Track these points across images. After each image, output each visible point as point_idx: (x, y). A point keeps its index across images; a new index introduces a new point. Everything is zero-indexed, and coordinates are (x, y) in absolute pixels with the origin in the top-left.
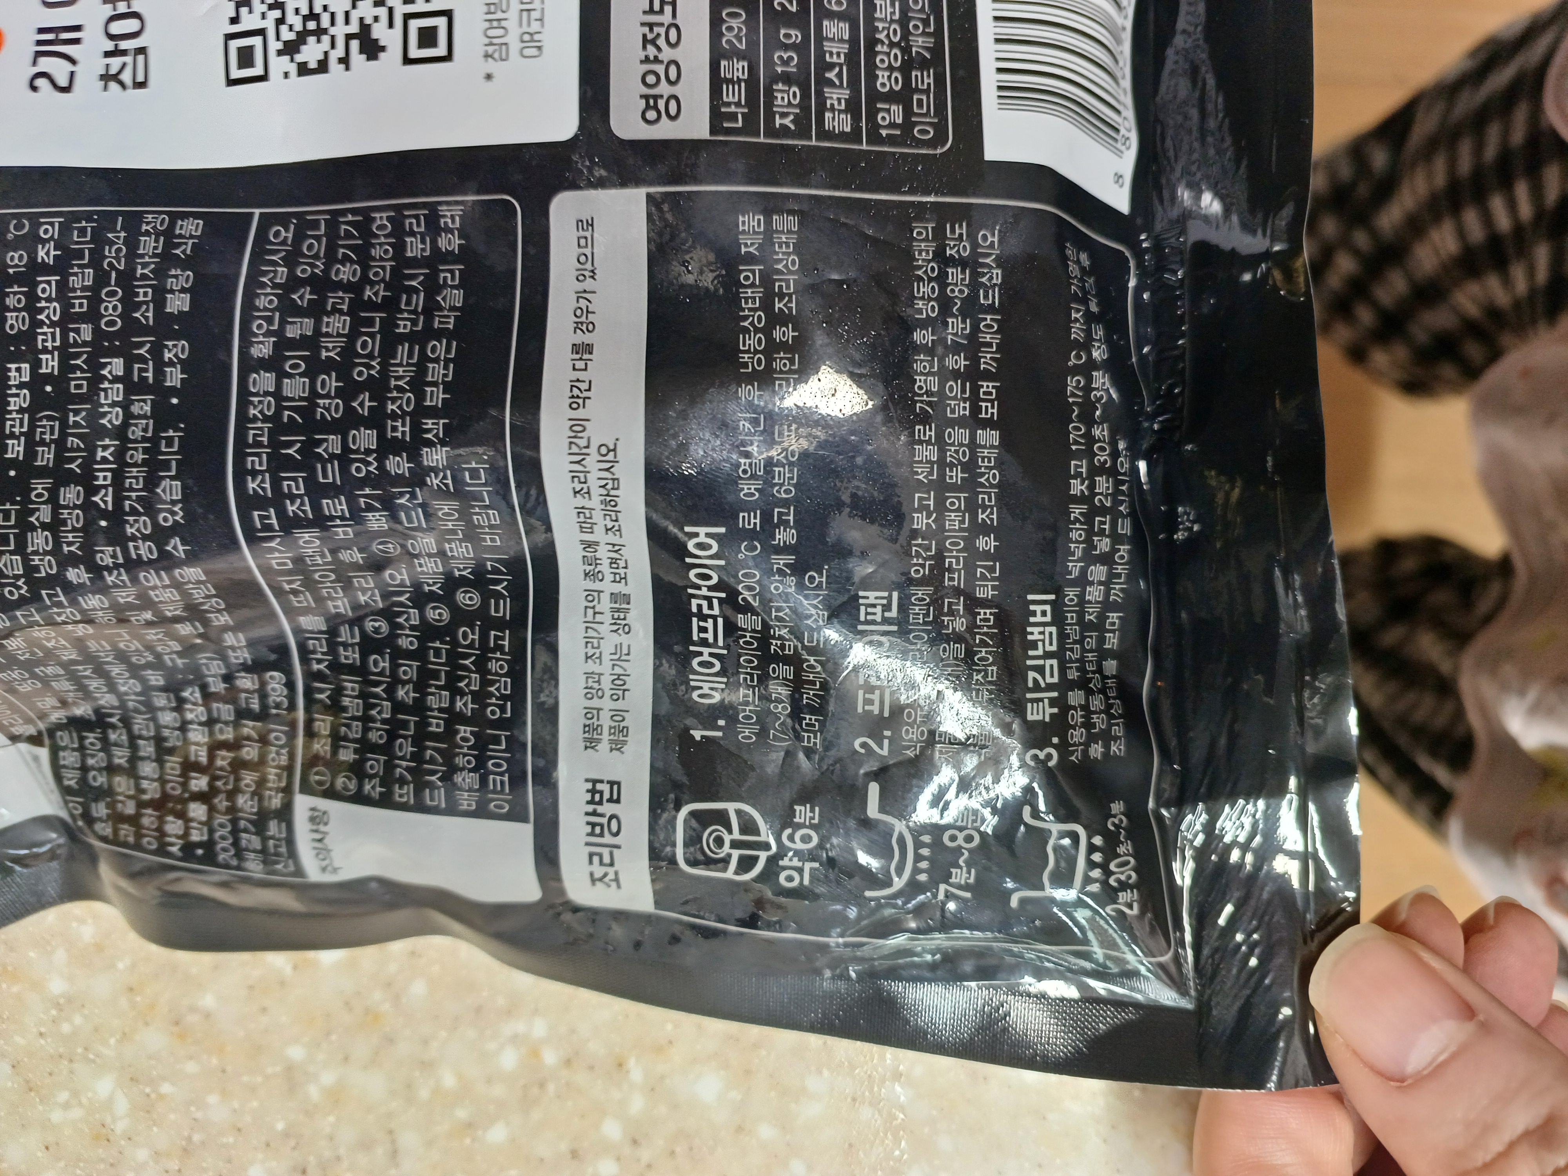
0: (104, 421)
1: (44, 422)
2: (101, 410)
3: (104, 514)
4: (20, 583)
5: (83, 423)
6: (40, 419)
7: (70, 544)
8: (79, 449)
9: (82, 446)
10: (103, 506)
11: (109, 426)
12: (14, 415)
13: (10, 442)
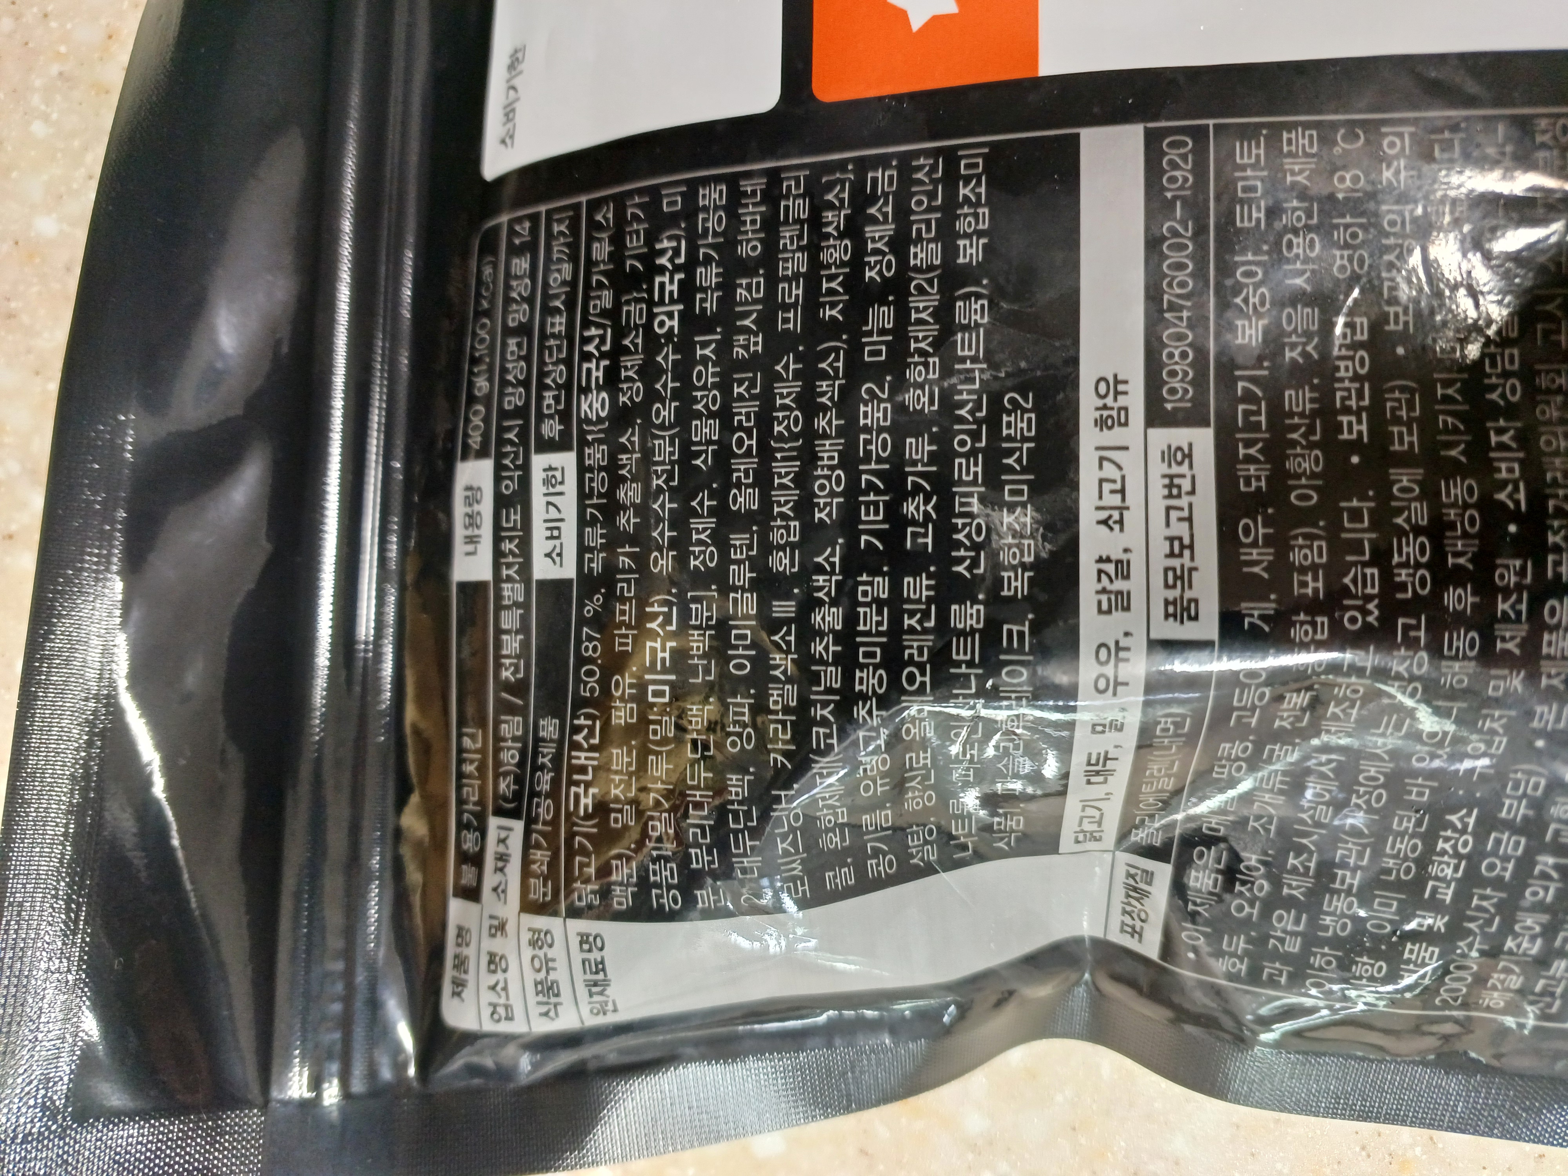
0: (1494, 396)
1: (1397, 394)
2: (1486, 381)
3: (1516, 516)
4: (1371, 606)
5: (1459, 398)
6: (1392, 390)
7: (1457, 555)
8: (1456, 431)
9: (1462, 427)
10: (1511, 505)
11: (1502, 403)
12: (1347, 384)
13: (1345, 419)
